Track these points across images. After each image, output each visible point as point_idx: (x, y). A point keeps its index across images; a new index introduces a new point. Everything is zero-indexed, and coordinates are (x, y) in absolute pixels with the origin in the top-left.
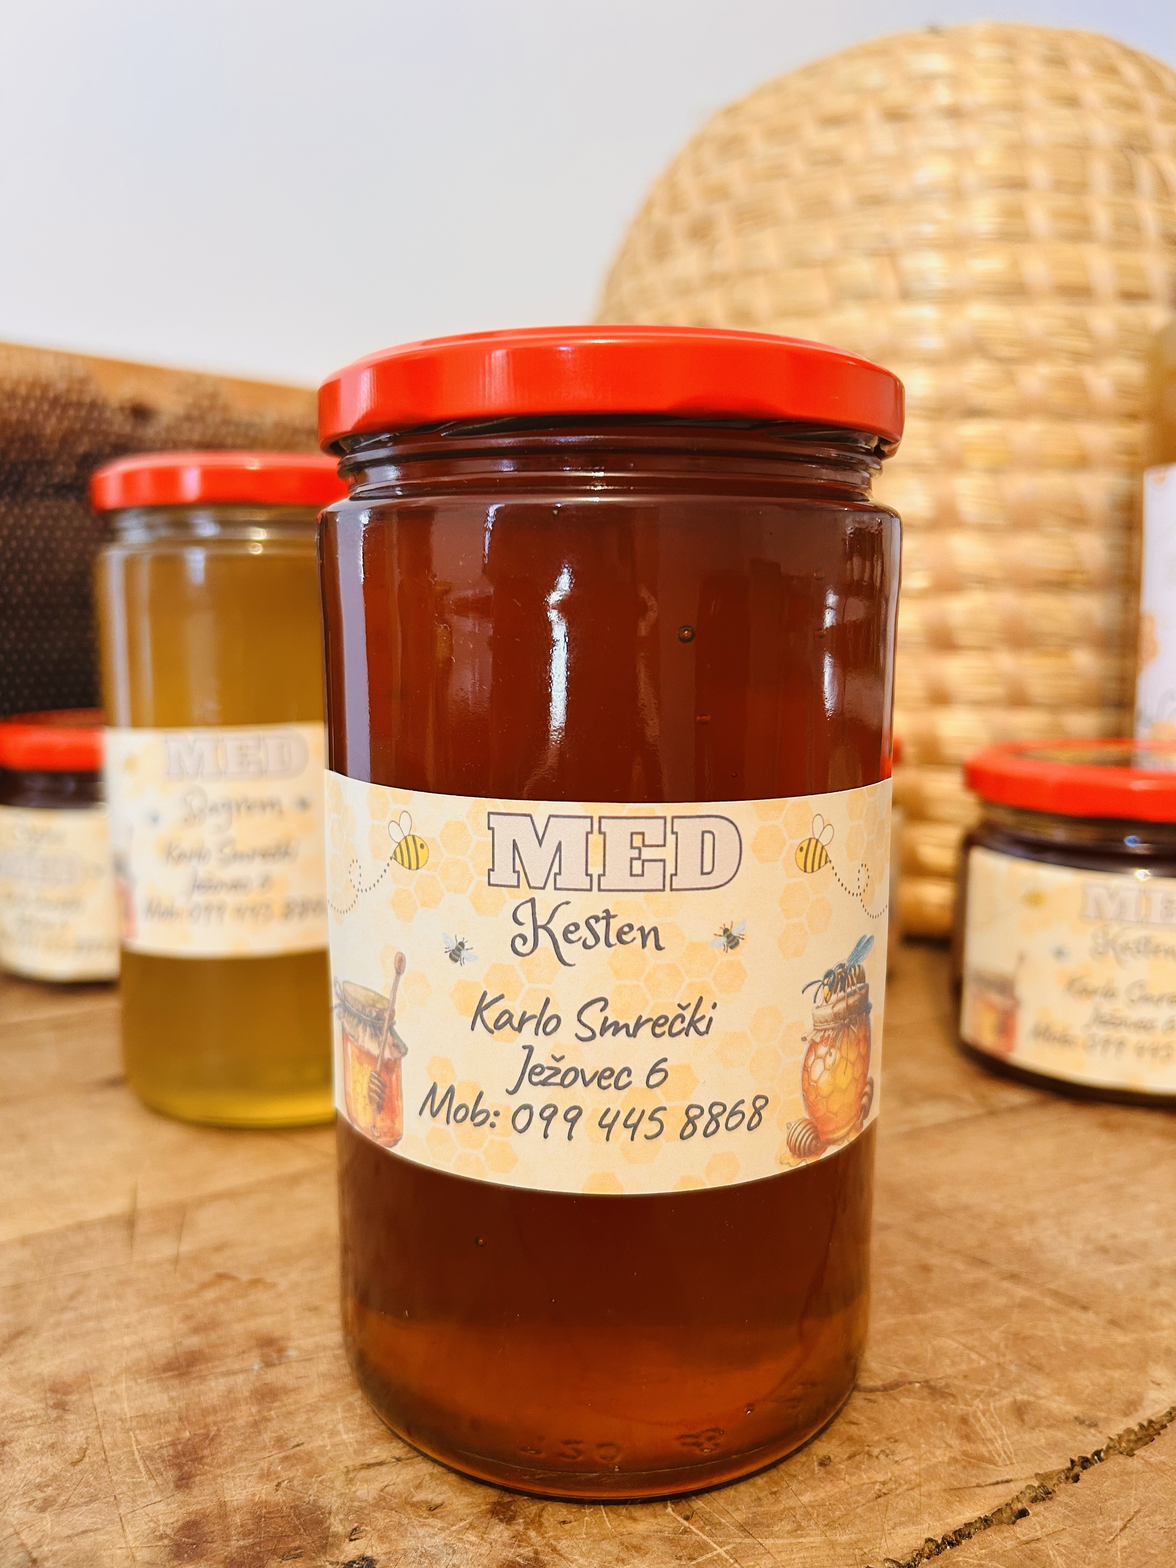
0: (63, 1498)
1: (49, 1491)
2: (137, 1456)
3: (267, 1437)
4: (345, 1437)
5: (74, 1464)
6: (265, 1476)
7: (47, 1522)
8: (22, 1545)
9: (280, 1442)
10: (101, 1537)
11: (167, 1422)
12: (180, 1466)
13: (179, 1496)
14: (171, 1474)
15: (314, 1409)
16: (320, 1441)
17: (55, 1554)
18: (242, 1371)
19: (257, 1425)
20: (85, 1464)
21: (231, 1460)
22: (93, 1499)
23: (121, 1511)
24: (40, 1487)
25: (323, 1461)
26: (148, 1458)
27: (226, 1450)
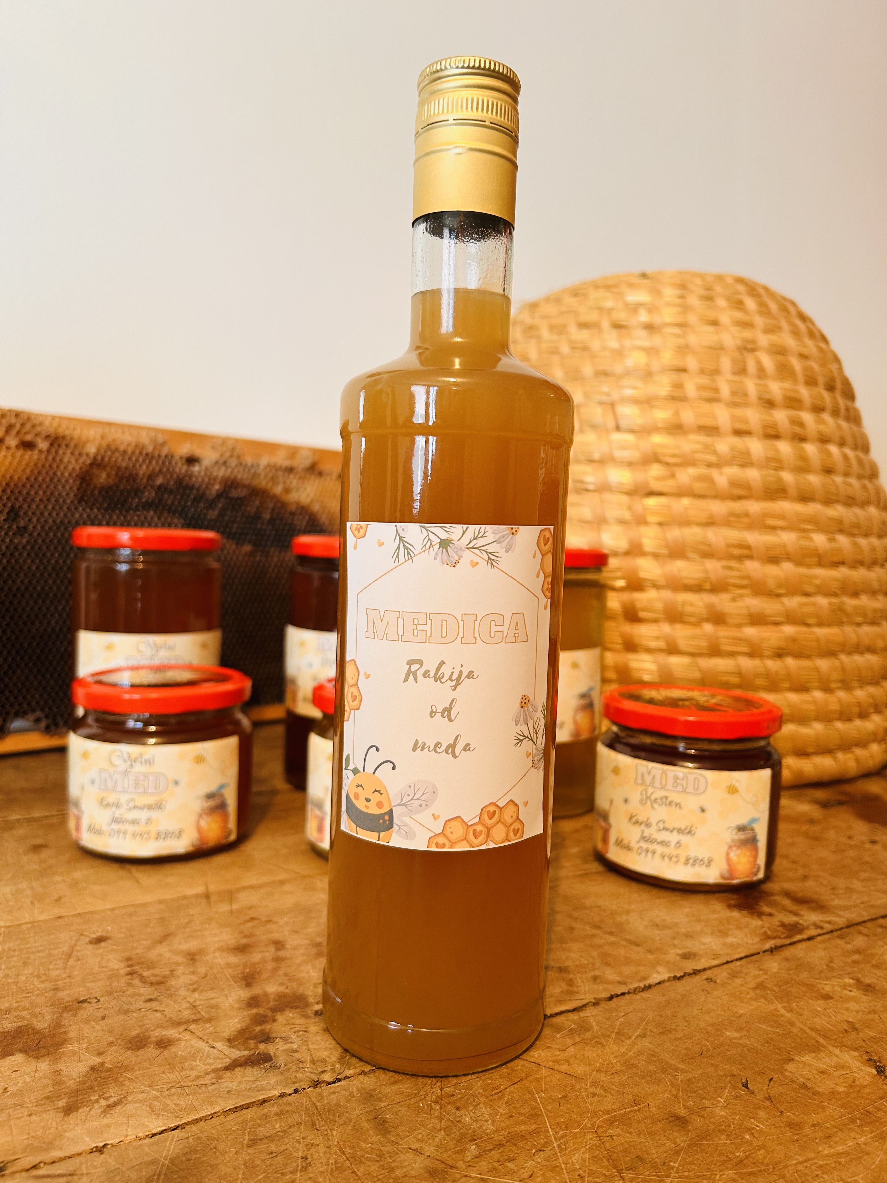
0: (201, 988)
1: (195, 986)
2: (228, 976)
3: (281, 972)
4: (313, 974)
5: (203, 978)
6: (281, 984)
7: (196, 995)
8: (188, 1002)
9: (286, 975)
10: (219, 1000)
11: (238, 966)
12: (246, 980)
13: (248, 989)
14: (243, 983)
15: (299, 965)
16: (302, 975)
17: (201, 1005)
18: (267, 951)
19: (276, 969)
20: (208, 978)
21: (267, 979)
22: (213, 989)
23: (226, 992)
24: (191, 985)
25: (304, 981)
26: (233, 977)
27: (265, 975)
